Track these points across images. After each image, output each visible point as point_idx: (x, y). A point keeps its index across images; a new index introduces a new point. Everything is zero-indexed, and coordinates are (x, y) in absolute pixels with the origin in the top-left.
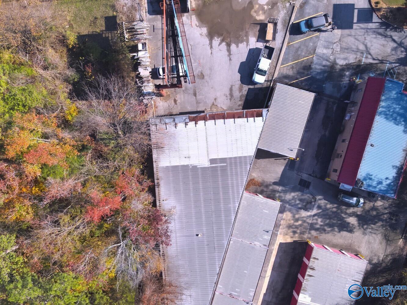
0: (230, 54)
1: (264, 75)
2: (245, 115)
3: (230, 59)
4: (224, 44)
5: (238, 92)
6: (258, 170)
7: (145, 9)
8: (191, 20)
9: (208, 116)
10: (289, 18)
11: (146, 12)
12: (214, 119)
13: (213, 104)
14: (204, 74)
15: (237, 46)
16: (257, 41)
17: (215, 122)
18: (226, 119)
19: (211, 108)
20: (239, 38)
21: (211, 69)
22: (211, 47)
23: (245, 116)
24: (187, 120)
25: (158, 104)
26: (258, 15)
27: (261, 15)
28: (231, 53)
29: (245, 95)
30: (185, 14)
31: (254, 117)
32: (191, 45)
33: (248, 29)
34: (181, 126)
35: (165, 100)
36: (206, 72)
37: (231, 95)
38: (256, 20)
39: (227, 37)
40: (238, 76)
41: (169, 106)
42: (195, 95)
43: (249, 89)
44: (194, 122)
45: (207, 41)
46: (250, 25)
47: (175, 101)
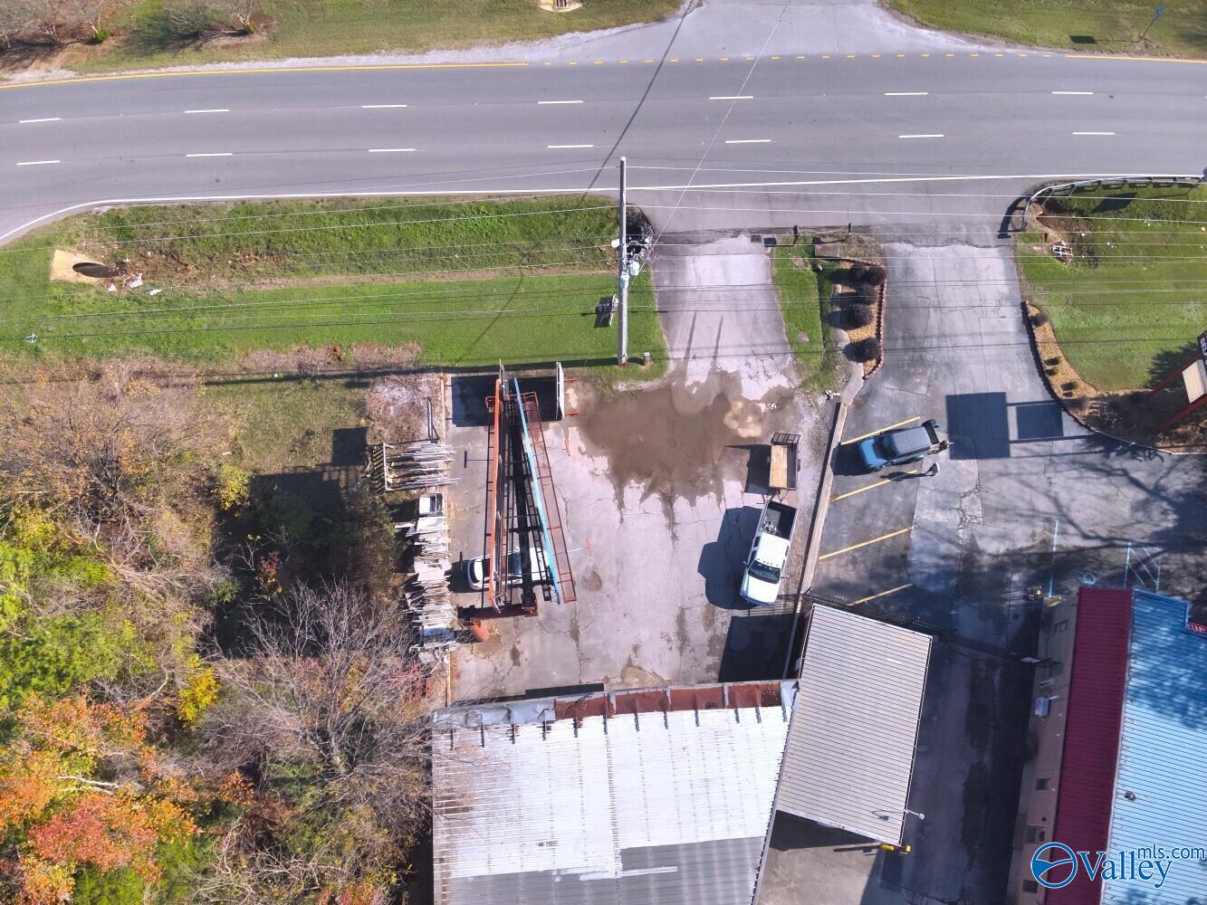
0: (672, 524)
1: (775, 582)
2: (727, 699)
3: (674, 537)
4: (655, 496)
5: (701, 628)
6: (784, 889)
7: (447, 411)
8: (567, 437)
9: (613, 700)
10: (827, 433)
11: (447, 419)
12: (634, 711)
13: (629, 663)
14: (601, 575)
15: (693, 503)
16: (746, 491)
17: (636, 719)
18: (672, 711)
19: (623, 677)
20: (696, 481)
21: (620, 563)
22: (621, 505)
23: (727, 703)
24: (550, 715)
25: (461, 665)
26: (743, 425)
27: (753, 425)
28: (677, 521)
29: (724, 638)
30: (552, 424)
31: (755, 705)
32: (564, 499)
33: (719, 459)
34: (529, 733)
35: (484, 652)
36: (607, 572)
37: (683, 636)
38: (741, 438)
39: (664, 480)
40: (699, 582)
41: (495, 670)
42: (575, 635)
43: (734, 619)
44: (571, 721)
45: (608, 490)
46: (724, 451)
47: (515, 655)
